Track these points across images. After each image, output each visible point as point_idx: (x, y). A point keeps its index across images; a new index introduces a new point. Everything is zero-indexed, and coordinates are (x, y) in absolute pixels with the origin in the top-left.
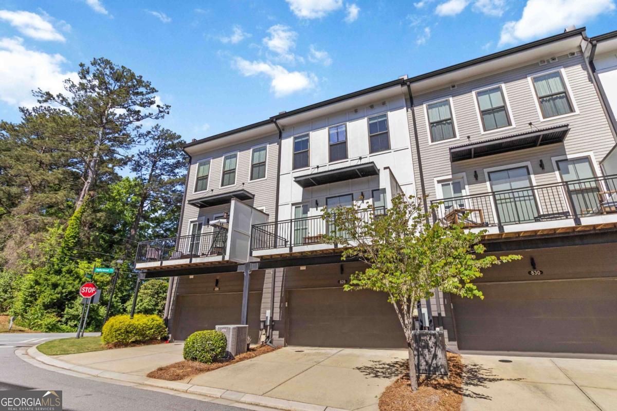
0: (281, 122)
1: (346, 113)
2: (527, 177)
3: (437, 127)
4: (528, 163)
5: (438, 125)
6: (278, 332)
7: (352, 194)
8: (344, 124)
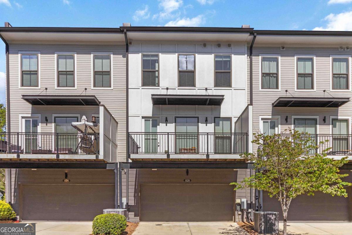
0: (131, 34)
1: (195, 45)
2: (314, 126)
3: (266, 77)
4: (317, 117)
5: (267, 76)
6: (133, 213)
7: (198, 118)
8: (193, 55)
